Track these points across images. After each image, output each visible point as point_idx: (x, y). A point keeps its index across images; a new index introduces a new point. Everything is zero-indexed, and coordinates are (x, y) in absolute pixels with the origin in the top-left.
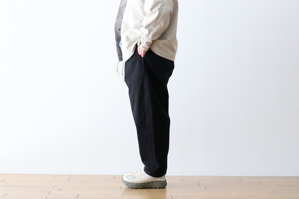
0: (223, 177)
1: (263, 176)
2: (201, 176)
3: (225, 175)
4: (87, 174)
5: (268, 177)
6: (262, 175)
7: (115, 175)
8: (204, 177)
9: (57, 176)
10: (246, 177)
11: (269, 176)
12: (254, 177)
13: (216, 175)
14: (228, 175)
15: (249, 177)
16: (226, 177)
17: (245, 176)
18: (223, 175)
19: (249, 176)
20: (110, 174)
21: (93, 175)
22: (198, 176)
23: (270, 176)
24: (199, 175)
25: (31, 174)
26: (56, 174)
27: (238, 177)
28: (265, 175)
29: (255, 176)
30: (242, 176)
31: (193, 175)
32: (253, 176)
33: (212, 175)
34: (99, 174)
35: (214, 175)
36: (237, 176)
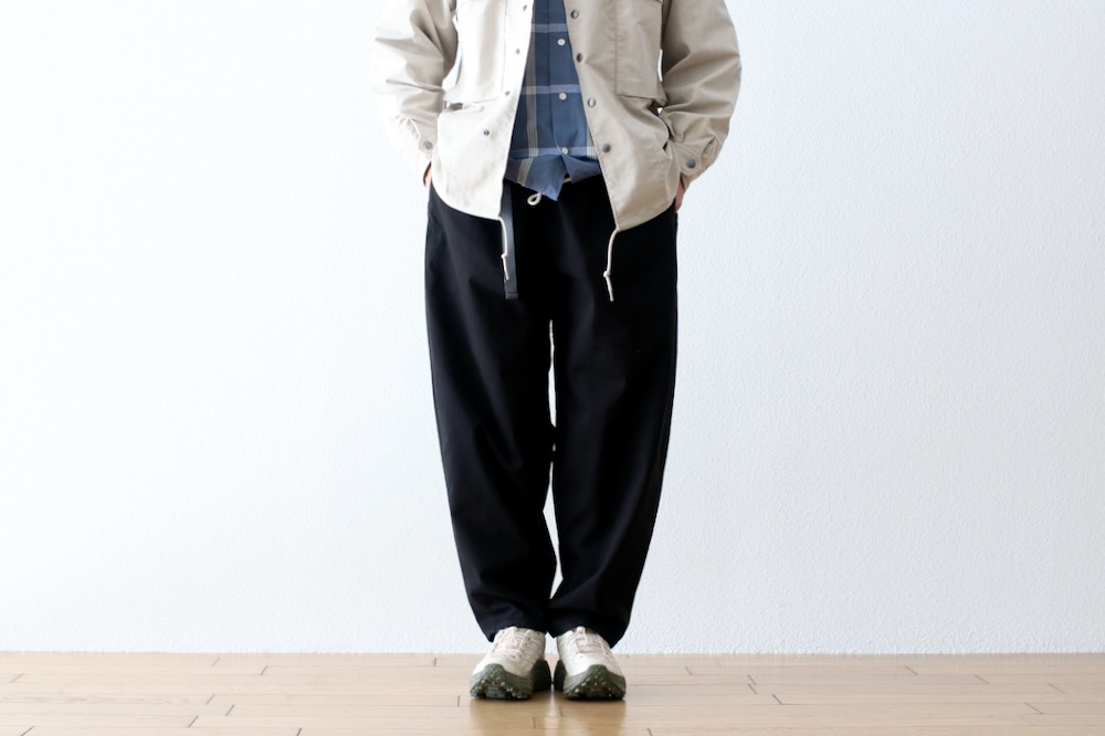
0: (844, 656)
1: (994, 652)
2: (759, 656)
3: (849, 652)
4: (331, 651)
5: (1010, 656)
6: (988, 651)
7: (436, 652)
8: (770, 657)
9: (219, 659)
10: (927, 656)
11: (1013, 651)
12: (959, 656)
13: (818, 651)
14: (860, 652)
15: (941, 656)
16: (854, 656)
17: (923, 652)
18: (842, 652)
19: (938, 652)
20: (418, 650)
21: (355, 654)
22: (748, 657)
23: (1019, 651)
24: (752, 652)
25: (124, 653)
26: (215, 651)
27: (898, 657)
28: (998, 651)
29: (964, 652)
30: (912, 652)
31: (731, 652)
32: (954, 652)
33: (799, 652)
34: (378, 651)
35: (810, 652)
36: (895, 652)
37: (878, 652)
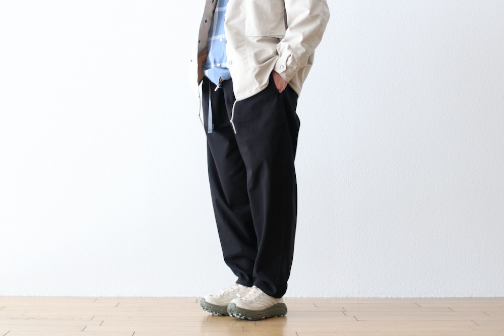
0: (387, 299)
2: (347, 298)
3: (389, 296)
4: (149, 296)
5: (464, 299)
6: (454, 296)
7: (198, 296)
8: (353, 299)
9: (96, 299)
10: (426, 299)
12: (440, 299)
13: (375, 296)
14: (394, 296)
15: (432, 298)
16: (392, 299)
17: (424, 297)
18: (386, 296)
19: (430, 296)
20: (189, 295)
21: (160, 297)
23: (468, 296)
24: (344, 296)
25: (52, 297)
26: (95, 296)
27: (413, 299)
28: (459, 296)
29: (442, 296)
30: (418, 296)
31: (335, 296)
32: (438, 296)
33: (366, 296)
34: (170, 296)
35: (371, 297)
36: (411, 297)
37: (403, 296)
